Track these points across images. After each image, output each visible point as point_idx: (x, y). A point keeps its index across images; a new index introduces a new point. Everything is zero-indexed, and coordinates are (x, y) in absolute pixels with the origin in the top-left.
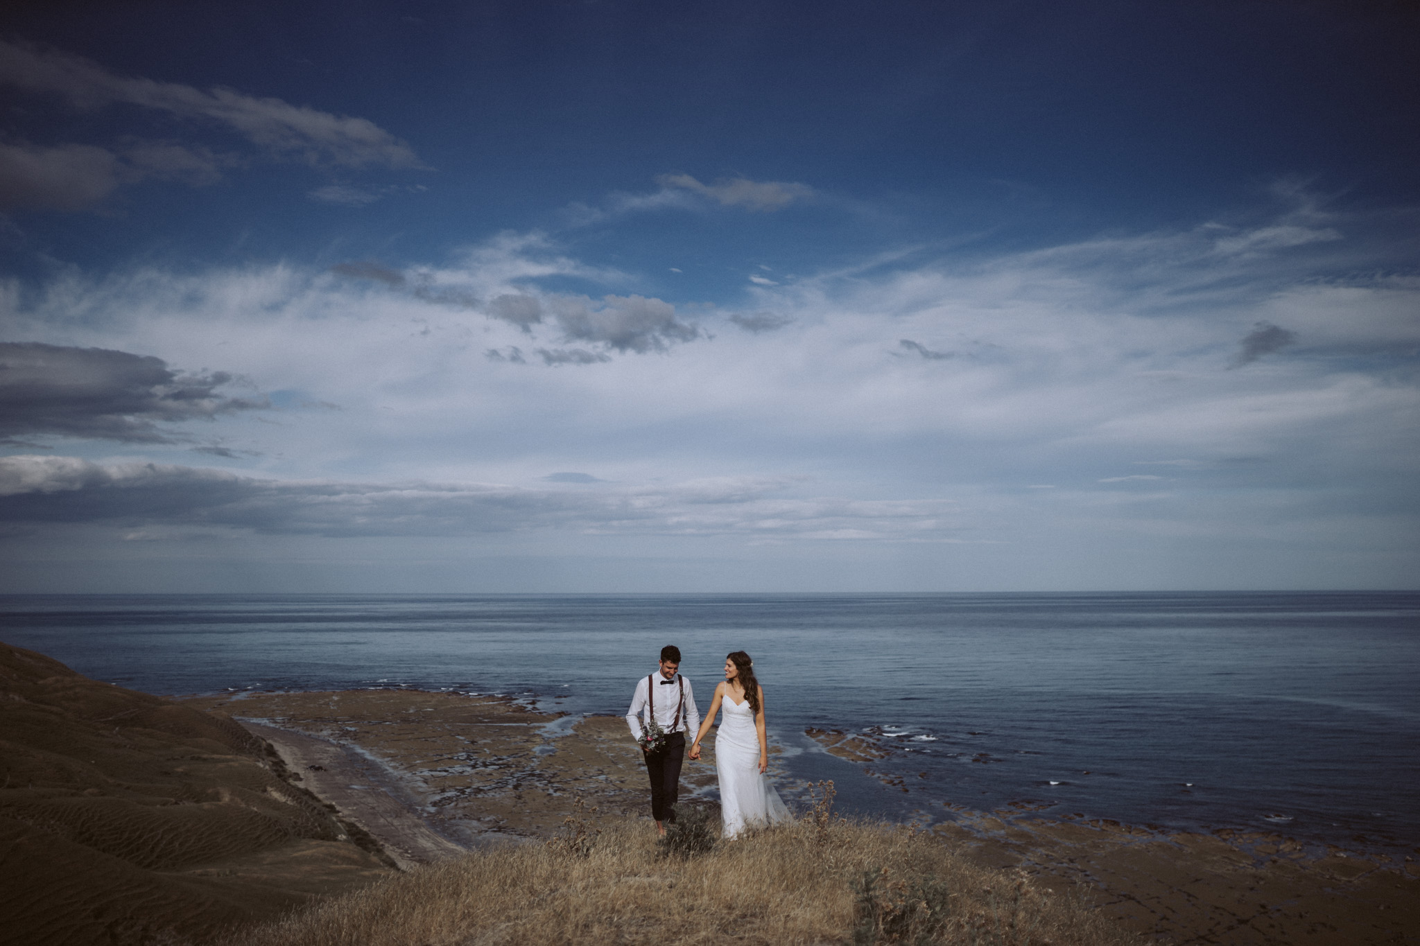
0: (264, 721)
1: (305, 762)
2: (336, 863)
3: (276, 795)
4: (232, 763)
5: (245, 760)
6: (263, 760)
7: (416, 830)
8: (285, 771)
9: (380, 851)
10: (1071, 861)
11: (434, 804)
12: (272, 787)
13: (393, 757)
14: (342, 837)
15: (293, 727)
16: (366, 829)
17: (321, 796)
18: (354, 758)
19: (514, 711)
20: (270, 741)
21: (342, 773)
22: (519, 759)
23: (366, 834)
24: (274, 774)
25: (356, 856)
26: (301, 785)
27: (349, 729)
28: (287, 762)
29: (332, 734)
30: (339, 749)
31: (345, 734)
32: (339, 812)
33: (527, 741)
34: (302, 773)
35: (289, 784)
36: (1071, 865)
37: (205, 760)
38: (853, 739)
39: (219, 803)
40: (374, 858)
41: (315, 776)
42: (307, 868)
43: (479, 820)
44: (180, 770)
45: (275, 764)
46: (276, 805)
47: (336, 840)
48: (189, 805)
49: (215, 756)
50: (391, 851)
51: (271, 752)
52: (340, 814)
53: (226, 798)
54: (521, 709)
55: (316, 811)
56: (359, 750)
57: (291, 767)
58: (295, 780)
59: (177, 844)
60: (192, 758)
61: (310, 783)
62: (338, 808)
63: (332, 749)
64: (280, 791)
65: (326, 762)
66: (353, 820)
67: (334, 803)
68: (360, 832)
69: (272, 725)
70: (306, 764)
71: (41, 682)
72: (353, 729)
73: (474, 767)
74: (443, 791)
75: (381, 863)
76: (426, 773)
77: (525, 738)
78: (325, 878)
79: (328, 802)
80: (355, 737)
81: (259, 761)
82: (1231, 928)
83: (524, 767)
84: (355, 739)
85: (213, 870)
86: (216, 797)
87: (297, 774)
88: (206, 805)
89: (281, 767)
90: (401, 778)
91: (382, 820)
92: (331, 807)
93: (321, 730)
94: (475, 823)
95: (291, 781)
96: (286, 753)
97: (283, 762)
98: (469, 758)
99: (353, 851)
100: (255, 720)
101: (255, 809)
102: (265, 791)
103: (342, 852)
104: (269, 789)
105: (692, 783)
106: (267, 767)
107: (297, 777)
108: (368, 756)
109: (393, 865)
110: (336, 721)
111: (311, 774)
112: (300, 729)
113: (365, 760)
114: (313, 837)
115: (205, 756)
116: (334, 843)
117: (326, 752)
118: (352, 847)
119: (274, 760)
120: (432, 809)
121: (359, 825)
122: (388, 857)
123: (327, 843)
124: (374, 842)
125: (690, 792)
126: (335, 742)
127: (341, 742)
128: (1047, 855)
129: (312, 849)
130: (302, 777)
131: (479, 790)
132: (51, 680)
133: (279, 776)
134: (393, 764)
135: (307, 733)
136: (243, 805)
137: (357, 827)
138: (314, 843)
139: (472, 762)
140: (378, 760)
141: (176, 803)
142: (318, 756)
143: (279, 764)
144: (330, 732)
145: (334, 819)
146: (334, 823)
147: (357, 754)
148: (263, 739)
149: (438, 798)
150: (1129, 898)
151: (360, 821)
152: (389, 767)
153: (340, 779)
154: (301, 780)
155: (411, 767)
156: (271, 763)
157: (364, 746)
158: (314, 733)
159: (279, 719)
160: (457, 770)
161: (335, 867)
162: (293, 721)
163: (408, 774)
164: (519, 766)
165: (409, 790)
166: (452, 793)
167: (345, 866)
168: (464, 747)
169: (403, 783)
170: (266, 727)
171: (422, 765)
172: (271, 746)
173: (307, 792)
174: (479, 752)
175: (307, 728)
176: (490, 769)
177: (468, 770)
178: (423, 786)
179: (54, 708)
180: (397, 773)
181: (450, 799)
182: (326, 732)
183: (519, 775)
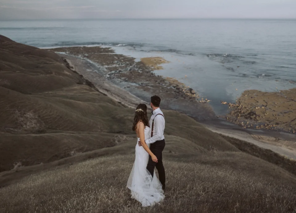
0: (64, 53)
1: (74, 64)
3: (66, 73)
4: (55, 65)
5: (58, 63)
6: (63, 63)
7: (104, 81)
8: (69, 66)
9: (94, 87)
11: (109, 75)
13: (98, 62)
14: (84, 83)
15: (71, 55)
16: (91, 81)
17: (79, 73)
18: (87, 63)
20: (65, 58)
23: (91, 83)
24: (66, 67)
25: (88, 88)
26: (74, 70)
29: (82, 56)
31: (85, 56)
35: (70, 70)
37: (47, 64)
39: (52, 75)
40: (93, 89)
42: (75, 92)
43: (120, 78)
44: (41, 66)
45: (67, 64)
46: (66, 75)
48: (44, 75)
49: (51, 62)
50: (97, 87)
51: (65, 61)
57: (71, 65)
60: (44, 63)
61: (76, 69)
62: (84, 76)
63: (82, 60)
64: (67, 71)
65: (80, 64)
66: (87, 79)
67: (82, 74)
69: (66, 54)
71: (3, 43)
72: (87, 55)
73: (119, 65)
74: (111, 71)
75: (95, 90)
76: (106, 66)
78: (80, 94)
80: (88, 57)
85: (50, 92)
86: (51, 73)
88: (48, 75)
90: (100, 68)
91: (95, 79)
92: (82, 76)
93: (79, 55)
94: (119, 79)
96: (69, 62)
97: (69, 64)
98: (118, 62)
99: (87, 87)
100: (61, 53)
103: (84, 88)
104: (65, 71)
107: (72, 68)
108: (91, 62)
109: (98, 91)
110: (82, 53)
111: (76, 67)
112: (73, 55)
113: (90, 63)
115: (48, 62)
116: (82, 85)
117: (80, 61)
123: (80, 85)
124: (93, 85)
126: (82, 58)
127: (84, 58)
129: (77, 87)
130: (74, 68)
131: (120, 71)
133: (68, 68)
134: (97, 64)
135: (75, 56)
136: (58, 75)
137: (88, 81)
138: (77, 85)
139: (118, 64)
140: (94, 63)
142: (77, 62)
145: (83, 78)
146: (82, 80)
147: (88, 62)
148: (63, 58)
149: (109, 73)
151: (89, 79)
152: (96, 65)
153: (84, 68)
155: (103, 65)
156: (65, 64)
157: (90, 59)
158: (77, 56)
159: (67, 52)
160: (114, 65)
161: (83, 91)
162: (71, 53)
163: (101, 67)
164: (131, 65)
165: (102, 71)
166: (113, 72)
167: (85, 91)
168: (116, 60)
169: (100, 69)
170: (64, 55)
171: (105, 64)
172: (65, 60)
173: (75, 72)
174: (120, 61)
175: (75, 55)
176: (123, 65)
177: (117, 66)
178: (106, 70)
179: (7, 50)
180: (99, 67)
181: (113, 73)
182: (80, 56)
183: (131, 67)
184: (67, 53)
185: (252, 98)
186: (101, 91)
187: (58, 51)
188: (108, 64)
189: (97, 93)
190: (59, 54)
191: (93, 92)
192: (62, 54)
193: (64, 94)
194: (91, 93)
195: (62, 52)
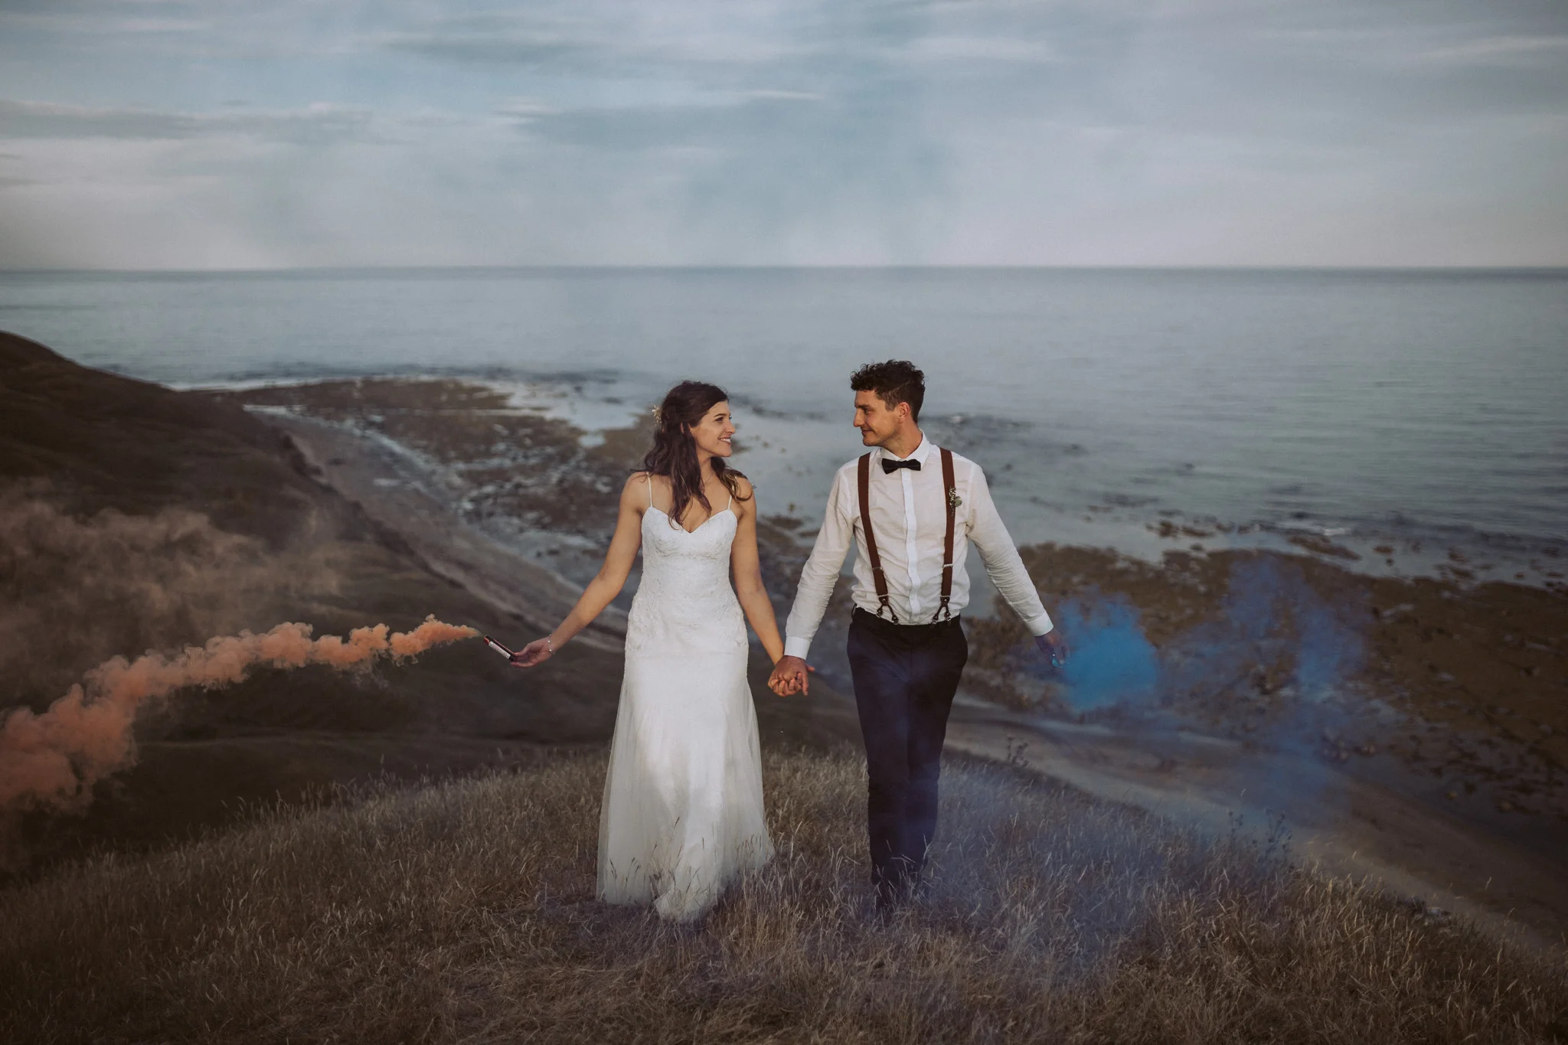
0: (280, 411)
1: (326, 455)
3: (294, 492)
4: (246, 458)
5: (258, 454)
6: (280, 453)
7: (451, 529)
8: (304, 464)
9: (411, 553)
11: (472, 500)
12: (289, 484)
13: (425, 449)
14: (369, 537)
15: (312, 418)
16: (395, 529)
17: (346, 493)
18: (379, 451)
20: (289, 434)
21: (368, 467)
23: (395, 534)
24: (291, 469)
25: (384, 558)
26: (323, 481)
27: (374, 419)
28: (306, 456)
29: (355, 425)
30: (364, 442)
31: (371, 424)
32: (365, 509)
33: (572, 430)
34: (323, 467)
35: (309, 480)
37: (212, 454)
39: (230, 502)
40: (404, 561)
41: (337, 471)
43: (519, 516)
44: (185, 465)
45: (293, 457)
46: (294, 502)
47: (362, 540)
49: (227, 450)
50: (421, 553)
51: (287, 445)
52: (367, 512)
56: (385, 442)
57: (311, 461)
58: (317, 475)
61: (333, 478)
62: (365, 505)
64: (299, 488)
65: (349, 456)
66: (381, 518)
67: (360, 500)
68: (387, 531)
69: (290, 415)
70: (327, 458)
72: (379, 419)
73: (514, 459)
74: (481, 485)
75: (411, 565)
76: (462, 466)
77: (571, 426)
79: (354, 499)
80: (382, 428)
81: (274, 456)
84: (381, 430)
86: (228, 495)
87: (318, 469)
89: (301, 460)
90: (434, 472)
91: (413, 519)
92: (357, 505)
93: (344, 420)
94: (515, 521)
95: (312, 477)
97: (302, 455)
98: (508, 450)
99: (381, 553)
100: (270, 409)
101: (272, 508)
102: (282, 488)
103: (369, 554)
104: (286, 486)
106: (285, 462)
107: (317, 471)
108: (396, 447)
109: (426, 568)
110: (360, 410)
111: (334, 469)
112: (319, 419)
113: (392, 454)
115: (214, 450)
116: (360, 544)
117: (350, 444)
118: (381, 548)
119: (293, 453)
120: (468, 506)
123: (353, 544)
126: (358, 433)
127: (369, 433)
130: (324, 471)
131: (518, 486)
132: (35, 367)
133: (298, 471)
134: (423, 457)
135: (328, 423)
137: (385, 527)
138: (338, 544)
139: (512, 454)
140: (408, 453)
142: (338, 449)
143: (298, 459)
144: (354, 423)
145: (360, 517)
146: (360, 522)
147: (382, 447)
148: (281, 433)
149: (474, 493)
151: (388, 520)
152: (420, 459)
153: (364, 473)
154: (323, 475)
155: (445, 461)
156: (287, 457)
157: (392, 435)
158: (336, 425)
159: (297, 408)
160: (494, 462)
161: (364, 570)
162: (313, 409)
163: (440, 469)
164: (564, 458)
165: (442, 486)
166: (489, 489)
167: (372, 569)
168: (503, 439)
169: (435, 478)
170: (283, 418)
171: (458, 458)
172: (288, 438)
173: (328, 489)
174: (520, 444)
175: (328, 417)
176: (533, 461)
177: (507, 463)
178: (457, 481)
180: (428, 467)
181: (487, 496)
182: (349, 423)
183: (564, 468)
184: (294, 412)
186: (439, 567)
187: (256, 403)
188: (468, 458)
189: (419, 575)
190: (263, 414)
191: (406, 574)
192: (273, 417)
194: (396, 577)
195: (273, 404)
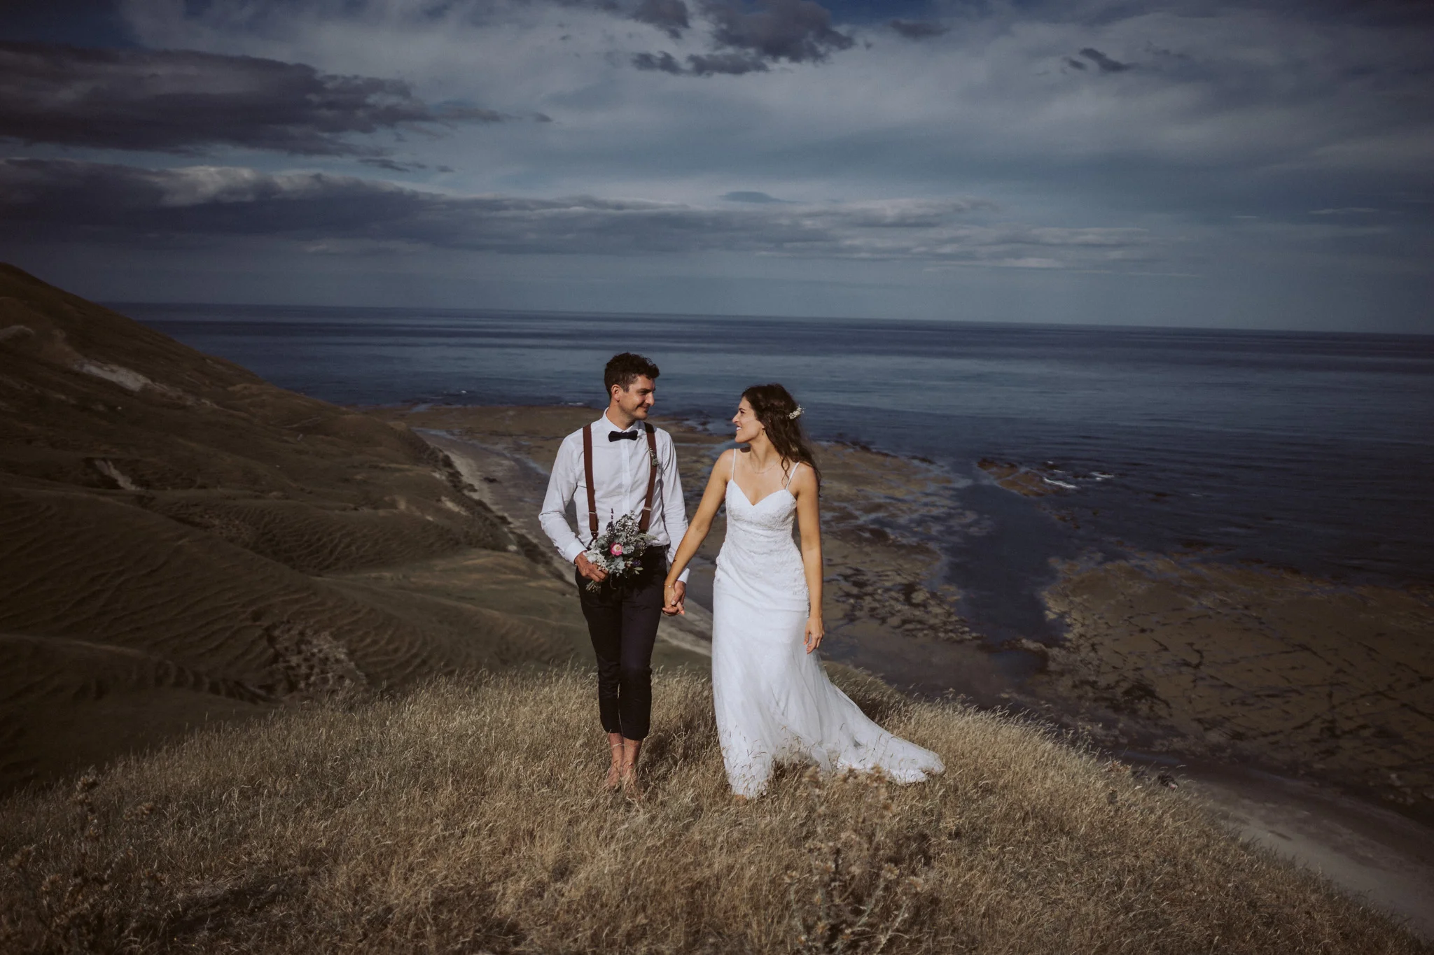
0: (442, 433)
1: (479, 473)
2: (505, 573)
3: (450, 505)
4: (410, 474)
5: (421, 471)
6: (440, 470)
8: (460, 482)
9: (548, 563)
10: (1246, 608)
12: (446, 496)
14: (513, 548)
15: (470, 440)
16: (535, 541)
17: (494, 508)
19: (684, 432)
20: (446, 453)
21: (515, 486)
22: (689, 479)
23: (535, 546)
24: (449, 484)
25: (523, 567)
26: (475, 496)
27: (523, 443)
28: (462, 473)
29: (506, 448)
30: (513, 463)
31: (519, 448)
32: (509, 523)
33: (697, 461)
34: (477, 484)
35: (464, 495)
36: (1246, 612)
37: (383, 468)
38: (1027, 473)
39: (395, 511)
40: (541, 569)
41: (489, 488)
42: (475, 576)
44: (359, 477)
45: (451, 475)
46: (449, 514)
47: (505, 550)
48: (366, 511)
51: (448, 463)
52: (512, 526)
53: (402, 505)
54: (692, 430)
55: (488, 522)
56: (532, 465)
57: (466, 478)
58: (470, 491)
59: (353, 548)
60: (371, 467)
61: (483, 494)
62: (510, 519)
63: (506, 462)
64: (453, 500)
65: (499, 473)
66: (524, 531)
67: (506, 515)
68: (529, 543)
69: (451, 437)
70: (481, 476)
71: (230, 389)
72: (527, 443)
75: (549, 575)
77: (694, 458)
78: (493, 586)
79: (500, 514)
80: (529, 451)
81: (435, 472)
82: (1411, 686)
83: (692, 487)
84: (529, 453)
85: (387, 574)
86: (393, 505)
87: (471, 485)
88: (381, 512)
89: (458, 478)
92: (503, 519)
93: (497, 444)
95: (466, 492)
96: (462, 465)
97: (458, 473)
99: (521, 562)
100: (433, 432)
101: (430, 518)
102: (439, 500)
103: (511, 563)
104: (443, 498)
105: (859, 510)
106: (444, 478)
107: (471, 488)
108: (541, 471)
109: (560, 577)
110: (511, 435)
111: (485, 486)
112: (475, 442)
113: (538, 474)
114: (485, 547)
115: (383, 465)
116: (503, 554)
117: (501, 465)
118: (522, 558)
119: (451, 471)
121: (530, 537)
122: (556, 569)
123: (497, 553)
124: (543, 554)
125: (856, 518)
126: (508, 455)
127: (517, 456)
128: (1221, 600)
129: (482, 558)
130: (476, 488)
132: (238, 387)
133: (455, 486)
135: (484, 446)
136: (418, 514)
137: (527, 539)
138: (484, 552)
141: (356, 509)
142: (492, 468)
143: (455, 475)
144: (505, 445)
145: (506, 530)
146: (505, 534)
148: (441, 451)
150: (1304, 648)
151: (530, 533)
153: (512, 491)
154: (475, 491)
156: (447, 474)
158: (489, 446)
159: (457, 431)
161: (503, 577)
167: (512, 577)
172: (447, 457)
173: (480, 503)
179: (243, 414)
182: (499, 447)
184: (453, 434)
185: (1143, 631)
189: (556, 583)
191: (543, 583)
193: (435, 582)
194: (533, 584)
